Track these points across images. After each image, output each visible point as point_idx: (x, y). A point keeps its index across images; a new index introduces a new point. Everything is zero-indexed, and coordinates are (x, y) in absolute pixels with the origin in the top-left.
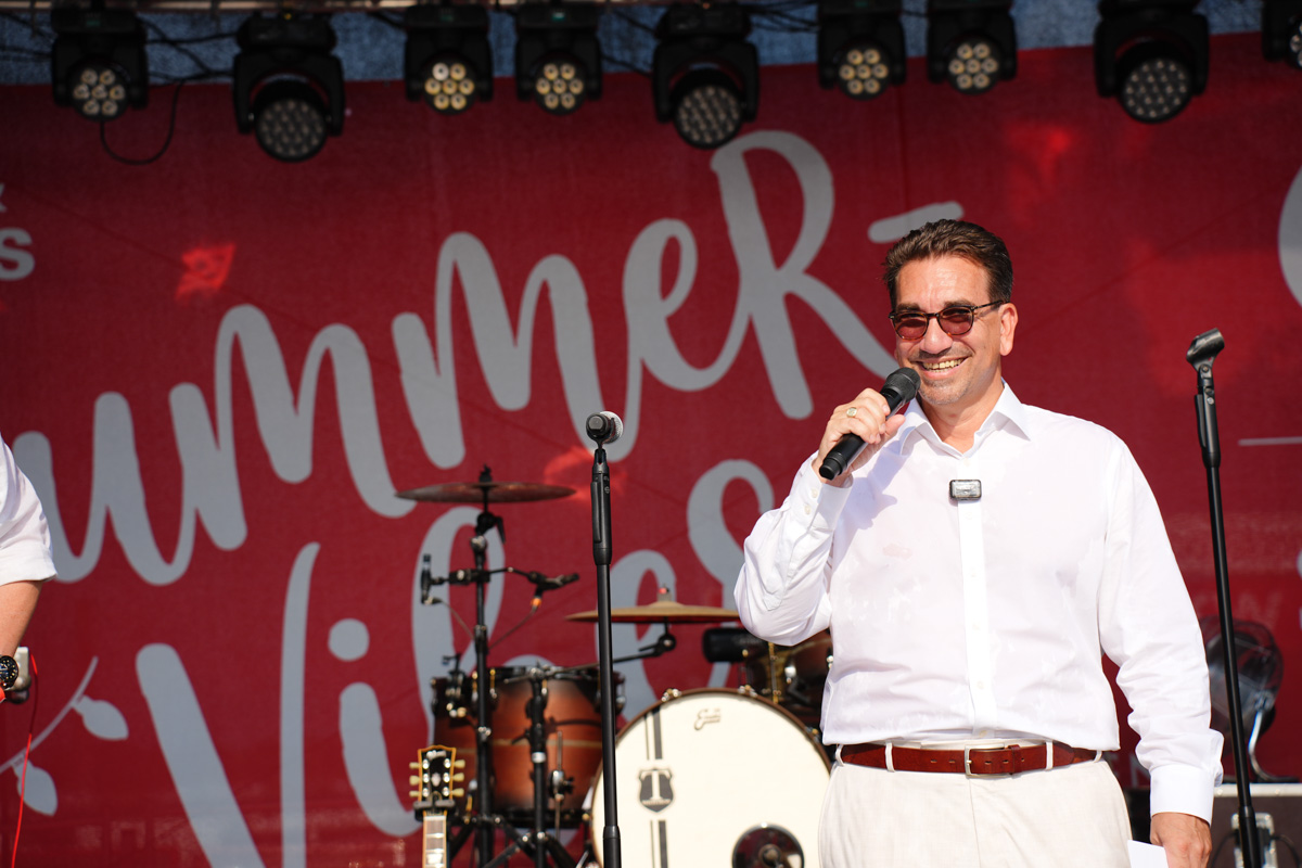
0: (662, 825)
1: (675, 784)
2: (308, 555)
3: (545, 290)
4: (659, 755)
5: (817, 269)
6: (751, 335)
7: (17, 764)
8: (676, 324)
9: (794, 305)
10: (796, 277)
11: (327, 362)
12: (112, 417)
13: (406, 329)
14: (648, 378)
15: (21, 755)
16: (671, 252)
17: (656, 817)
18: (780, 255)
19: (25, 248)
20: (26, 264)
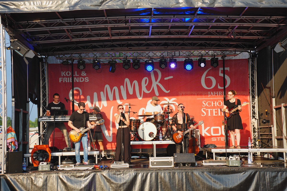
0: (143, 132)
1: (144, 129)
2: (113, 107)
3: (134, 83)
4: (143, 127)
5: (160, 82)
6: (153, 88)
8: (146, 87)
9: (157, 85)
10: (157, 83)
11: (114, 89)
12: (95, 94)
13: (122, 87)
14: (144, 92)
16: (146, 80)
17: (143, 131)
18: (156, 81)
20: (88, 80)
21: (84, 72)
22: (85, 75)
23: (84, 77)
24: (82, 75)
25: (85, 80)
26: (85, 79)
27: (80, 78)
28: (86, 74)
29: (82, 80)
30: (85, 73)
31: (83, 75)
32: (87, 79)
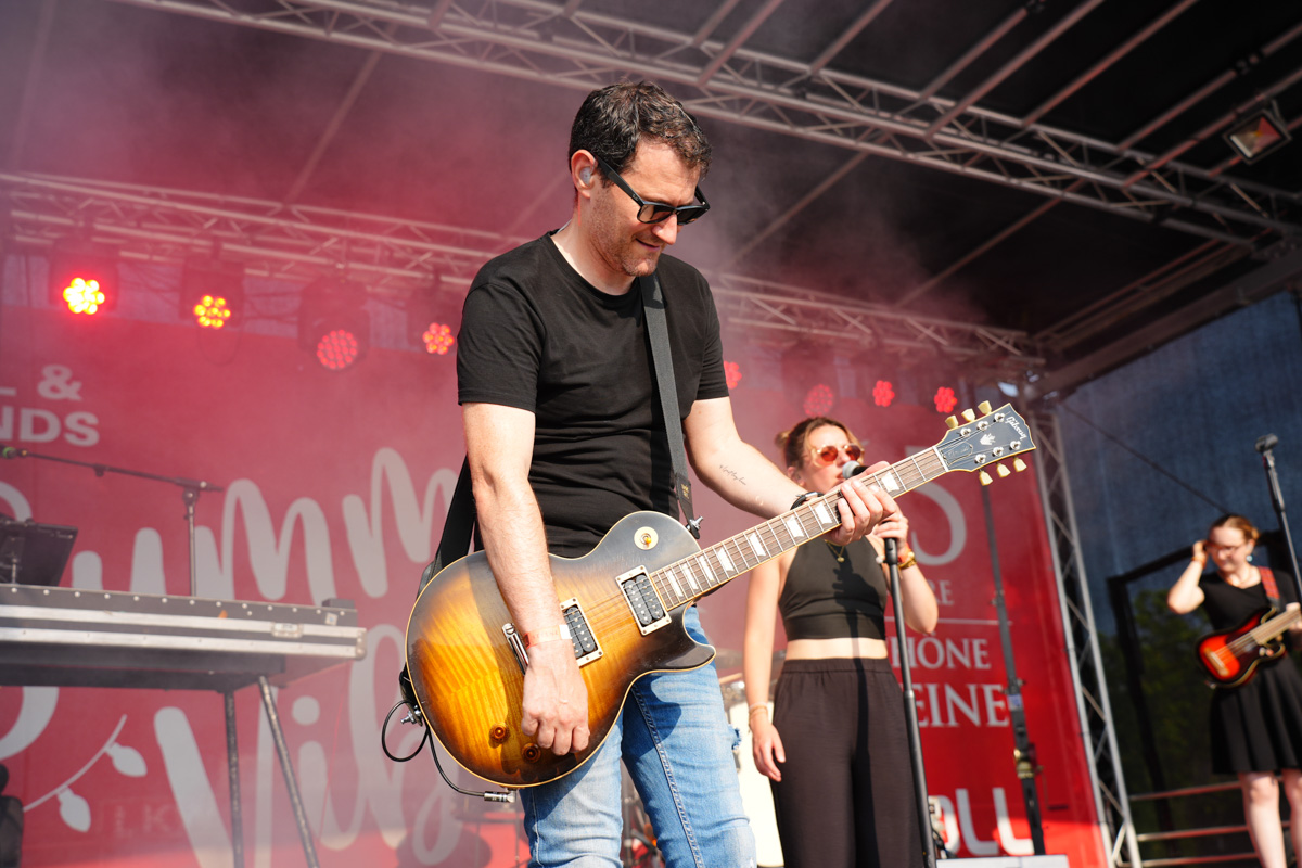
7: (61, 792)
11: (299, 521)
12: (148, 546)
13: (352, 506)
15: (65, 786)
19: (92, 426)
20: (93, 437)
21: (66, 373)
22: (71, 392)
23: (62, 408)
24: (44, 390)
25: (64, 429)
26: (72, 421)
27: (27, 415)
28: (77, 386)
29: (40, 426)
30: (74, 378)
31: (54, 389)
32: (82, 422)
